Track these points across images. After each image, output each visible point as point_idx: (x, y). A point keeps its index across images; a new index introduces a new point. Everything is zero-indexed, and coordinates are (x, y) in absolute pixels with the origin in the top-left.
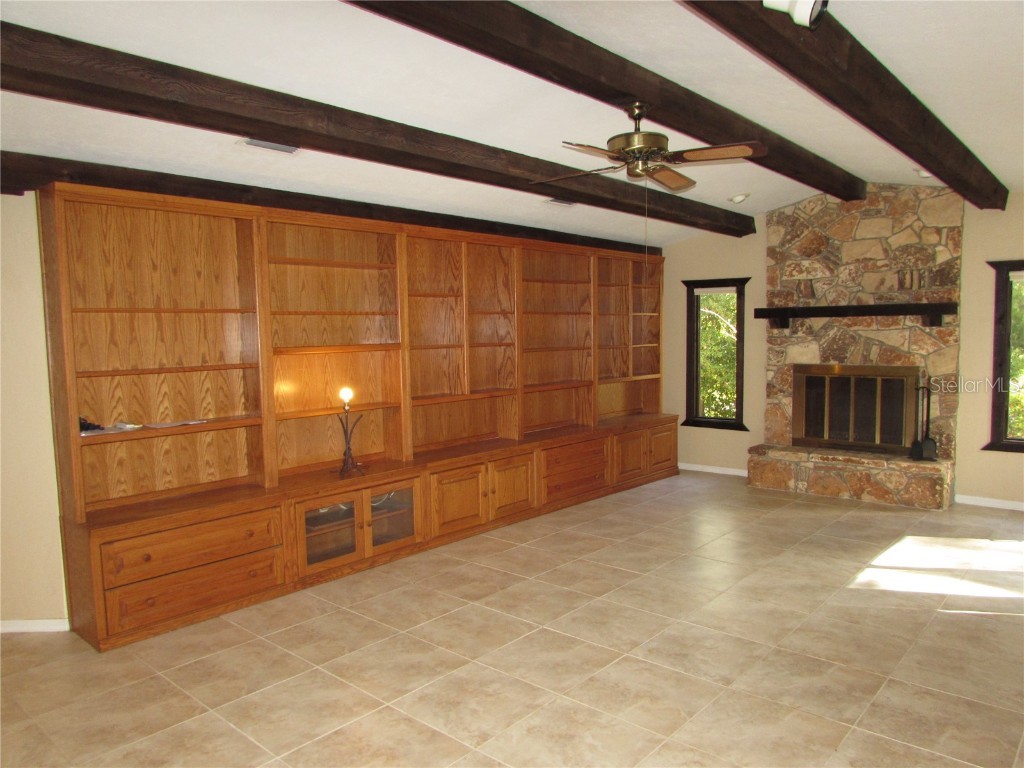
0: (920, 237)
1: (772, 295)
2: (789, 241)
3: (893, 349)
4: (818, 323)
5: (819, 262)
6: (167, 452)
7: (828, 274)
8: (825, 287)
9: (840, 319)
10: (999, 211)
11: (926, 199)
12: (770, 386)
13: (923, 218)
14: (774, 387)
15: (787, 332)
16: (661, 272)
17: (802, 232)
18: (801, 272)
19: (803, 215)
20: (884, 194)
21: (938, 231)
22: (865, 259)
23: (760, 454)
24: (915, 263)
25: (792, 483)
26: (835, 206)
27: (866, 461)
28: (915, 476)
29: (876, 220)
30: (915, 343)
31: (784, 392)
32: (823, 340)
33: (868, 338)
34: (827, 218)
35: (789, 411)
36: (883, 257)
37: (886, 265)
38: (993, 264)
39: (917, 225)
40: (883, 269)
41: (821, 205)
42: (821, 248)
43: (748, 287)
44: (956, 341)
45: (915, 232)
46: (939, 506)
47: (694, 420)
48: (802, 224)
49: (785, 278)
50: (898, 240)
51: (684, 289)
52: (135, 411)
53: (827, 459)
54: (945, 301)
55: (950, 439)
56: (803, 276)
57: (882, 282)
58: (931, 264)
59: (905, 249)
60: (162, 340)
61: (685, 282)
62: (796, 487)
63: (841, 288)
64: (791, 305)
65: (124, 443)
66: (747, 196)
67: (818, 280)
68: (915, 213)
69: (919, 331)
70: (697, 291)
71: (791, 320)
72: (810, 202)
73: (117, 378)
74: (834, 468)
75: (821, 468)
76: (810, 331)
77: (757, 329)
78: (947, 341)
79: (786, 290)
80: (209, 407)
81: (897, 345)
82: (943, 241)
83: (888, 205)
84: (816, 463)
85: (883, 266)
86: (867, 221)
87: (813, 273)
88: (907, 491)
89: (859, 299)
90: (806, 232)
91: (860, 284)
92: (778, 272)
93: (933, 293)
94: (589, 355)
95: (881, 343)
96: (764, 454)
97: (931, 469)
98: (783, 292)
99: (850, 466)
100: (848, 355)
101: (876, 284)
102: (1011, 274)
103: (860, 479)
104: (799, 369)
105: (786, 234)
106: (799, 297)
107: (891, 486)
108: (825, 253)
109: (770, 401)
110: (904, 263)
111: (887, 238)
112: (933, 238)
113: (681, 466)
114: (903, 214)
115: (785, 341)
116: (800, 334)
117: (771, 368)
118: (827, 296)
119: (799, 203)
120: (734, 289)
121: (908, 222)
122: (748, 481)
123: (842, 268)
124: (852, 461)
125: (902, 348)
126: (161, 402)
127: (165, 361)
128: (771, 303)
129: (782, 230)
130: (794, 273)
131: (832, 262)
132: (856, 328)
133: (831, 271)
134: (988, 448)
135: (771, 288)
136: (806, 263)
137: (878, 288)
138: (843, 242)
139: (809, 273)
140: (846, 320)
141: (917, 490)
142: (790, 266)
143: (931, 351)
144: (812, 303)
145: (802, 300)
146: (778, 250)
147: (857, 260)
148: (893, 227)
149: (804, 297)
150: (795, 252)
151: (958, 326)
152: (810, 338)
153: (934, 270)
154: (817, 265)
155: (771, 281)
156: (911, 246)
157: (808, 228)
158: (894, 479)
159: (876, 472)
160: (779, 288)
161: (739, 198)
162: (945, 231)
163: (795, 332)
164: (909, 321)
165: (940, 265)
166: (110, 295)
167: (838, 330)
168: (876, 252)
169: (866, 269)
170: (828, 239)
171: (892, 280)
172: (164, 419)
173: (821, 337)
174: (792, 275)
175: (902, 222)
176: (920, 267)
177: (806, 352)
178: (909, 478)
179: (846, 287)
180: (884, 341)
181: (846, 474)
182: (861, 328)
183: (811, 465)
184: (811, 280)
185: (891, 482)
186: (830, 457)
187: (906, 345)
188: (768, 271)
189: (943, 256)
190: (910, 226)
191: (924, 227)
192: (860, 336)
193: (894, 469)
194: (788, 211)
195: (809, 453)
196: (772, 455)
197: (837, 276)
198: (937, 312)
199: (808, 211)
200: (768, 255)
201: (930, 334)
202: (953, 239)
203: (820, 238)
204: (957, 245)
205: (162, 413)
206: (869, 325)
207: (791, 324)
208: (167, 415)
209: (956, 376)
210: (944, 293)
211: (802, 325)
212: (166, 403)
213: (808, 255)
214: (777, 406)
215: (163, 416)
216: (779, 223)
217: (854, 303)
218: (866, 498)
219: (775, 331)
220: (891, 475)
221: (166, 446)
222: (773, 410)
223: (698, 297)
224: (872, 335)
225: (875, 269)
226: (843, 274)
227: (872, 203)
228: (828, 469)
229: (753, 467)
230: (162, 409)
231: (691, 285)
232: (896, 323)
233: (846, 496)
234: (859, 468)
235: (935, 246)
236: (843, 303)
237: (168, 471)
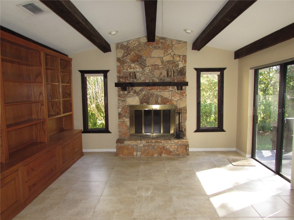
0: (173, 58)
1: (119, 77)
2: (126, 56)
3: (166, 99)
4: (138, 89)
5: (138, 65)
7: (141, 70)
8: (140, 75)
9: (147, 87)
10: (197, 51)
11: (175, 44)
12: (120, 114)
13: (174, 51)
14: (122, 115)
15: (126, 92)
16: (71, 65)
17: (131, 53)
18: (131, 68)
19: (131, 46)
20: (161, 41)
21: (179, 56)
22: (155, 65)
23: (121, 143)
24: (172, 67)
25: (135, 153)
26: (143, 44)
27: (163, 141)
28: (180, 145)
29: (159, 50)
30: (173, 96)
31: (126, 116)
32: (141, 96)
33: (157, 95)
34: (140, 48)
35: (128, 124)
36: (161, 64)
37: (162, 68)
38: (196, 69)
39: (172, 53)
40: (162, 69)
41: (138, 42)
42: (139, 60)
43: (108, 74)
44: (186, 95)
45: (172, 56)
46: (188, 155)
47: (86, 130)
48: (131, 49)
49: (124, 71)
50: (166, 58)
51: (80, 74)
53: (148, 142)
54: (182, 81)
55: (185, 130)
56: (132, 70)
57: (161, 74)
58: (177, 68)
59: (168, 62)
61: (80, 71)
62: (137, 155)
63: (146, 76)
64: (127, 81)
66: (117, 32)
67: (138, 72)
68: (172, 49)
69: (174, 92)
70: (86, 75)
71: (127, 87)
72: (133, 41)
74: (151, 145)
75: (146, 146)
76: (135, 92)
77: (113, 91)
78: (183, 96)
79: (125, 75)
81: (167, 97)
82: (181, 60)
83: (162, 45)
84: (144, 144)
85: (161, 68)
86: (155, 51)
87: (136, 69)
88: (178, 151)
89: (153, 80)
90: (133, 53)
91: (153, 74)
92: (121, 68)
93: (178, 78)
95: (162, 96)
96: (123, 143)
97: (185, 142)
98: (124, 77)
99: (157, 144)
100: (150, 101)
101: (159, 74)
102: (201, 73)
103: (161, 149)
104: (131, 107)
105: (124, 53)
106: (130, 78)
107: (172, 150)
108: (140, 62)
109: (120, 120)
110: (168, 67)
111: (163, 57)
112: (178, 59)
113: (84, 150)
114: (168, 49)
115: (125, 96)
116: (131, 93)
117: (120, 107)
118: (141, 78)
119: (129, 41)
120: (103, 74)
121: (169, 52)
122: (116, 154)
123: (146, 68)
124: (158, 142)
125: (169, 98)
128: (119, 81)
129: (123, 51)
130: (128, 69)
131: (143, 65)
132: (152, 91)
133: (143, 69)
134: (196, 131)
135: (118, 75)
136: (133, 65)
137: (160, 76)
138: (146, 58)
139: (134, 69)
140: (149, 88)
141: (181, 150)
142: (126, 66)
143: (178, 99)
144: (135, 81)
145: (131, 80)
146: (121, 59)
147: (152, 65)
148: (164, 54)
149: (132, 78)
150: (128, 61)
151: (186, 90)
152: (135, 95)
153: (178, 70)
154: (137, 66)
155: (119, 72)
156: (171, 61)
157: (133, 51)
158: (173, 147)
159: (166, 145)
160: (122, 75)
161: (114, 33)
162: (181, 57)
163: (129, 92)
164: (170, 88)
165: (180, 68)
167: (146, 92)
168: (159, 62)
169: (155, 69)
170: (141, 56)
171: (165, 73)
173: (140, 94)
174: (127, 70)
175: (167, 52)
176: (174, 69)
177: (134, 100)
178: (178, 146)
179: (148, 75)
180: (163, 95)
181: (156, 147)
182: (154, 91)
183: (142, 145)
184: (135, 72)
185: (172, 148)
186: (150, 141)
187: (170, 97)
188: (117, 67)
189: (181, 65)
190: (170, 54)
191: (175, 54)
192: (154, 94)
193: (172, 143)
194: (125, 44)
195: (141, 140)
196: (127, 143)
197: (145, 71)
198: (181, 85)
199: (133, 45)
200: (117, 61)
201: (177, 93)
202: (184, 59)
203: (138, 55)
204: (185, 62)
206: (157, 90)
207: (127, 89)
209: (186, 107)
210: (182, 78)
211: (132, 90)
213: (133, 61)
214: (123, 122)
216: (121, 48)
217: (151, 81)
218: (164, 155)
219: (121, 92)
220: (172, 145)
222: (121, 125)
223: (86, 78)
224: (158, 93)
225: (158, 69)
226: (147, 70)
227: (157, 44)
228: (149, 146)
229: (118, 148)
231: (83, 72)
232: (166, 89)
233: (156, 155)
234: (160, 144)
235: (178, 61)
236: (147, 81)
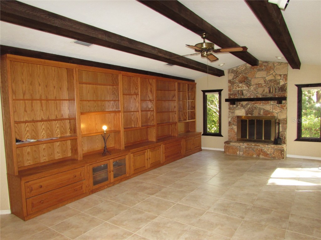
0: (275, 77)
1: (230, 95)
2: (235, 78)
3: (267, 111)
4: (244, 103)
5: (244, 84)
6: (44, 149)
7: (247, 88)
8: (247, 92)
9: (251, 102)
10: (298, 70)
11: (276, 66)
12: (230, 123)
13: (276, 71)
14: (231, 123)
15: (235, 106)
16: (195, 88)
17: (239, 75)
18: (239, 87)
19: (239, 70)
20: (264, 64)
21: (280, 75)
22: (258, 84)
23: (228, 144)
24: (274, 85)
25: (238, 153)
26: (249, 68)
27: (261, 145)
28: (276, 149)
29: (262, 72)
30: (274, 109)
31: (234, 124)
32: (246, 108)
33: (259, 108)
34: (247, 71)
35: (236, 130)
36: (264, 83)
37: (265, 86)
38: (297, 85)
39: (274, 74)
40: (264, 87)
41: (245, 67)
42: (245, 81)
43: (222, 92)
44: (286, 108)
45: (274, 76)
46: (283, 158)
47: (206, 133)
48: (239, 73)
49: (234, 89)
50: (269, 78)
51: (202, 93)
52: (34, 135)
53: (249, 145)
54: (283, 96)
55: (285, 138)
56: (240, 89)
57: (264, 91)
58: (278, 85)
59: (270, 81)
60: (42, 110)
61: (202, 91)
62: (239, 154)
63: (251, 93)
64: (236, 98)
65: (29, 146)
66: (224, 64)
67: (244, 90)
68: (274, 70)
69: (275, 106)
70: (206, 94)
71: (236, 102)
72: (241, 66)
73: (27, 124)
74: (251, 148)
75: (247, 148)
76: (242, 106)
77: (225, 105)
78: (284, 108)
79: (234, 93)
80: (58, 133)
81: (269, 110)
82: (282, 79)
83: (265, 67)
84: (245, 146)
85: (264, 86)
86: (259, 72)
87: (243, 88)
88: (274, 154)
89: (257, 96)
90: (240, 75)
91: (257, 91)
92: (232, 88)
93: (279, 94)
94: (175, 114)
95: (264, 109)
96: (229, 144)
97: (281, 147)
98: (233, 94)
99: (256, 147)
100: (254, 113)
101: (262, 91)
102: (302, 88)
103: (259, 151)
104: (238, 117)
105: (234, 76)
106: (238, 95)
107: (269, 153)
108: (246, 82)
109: (230, 127)
110: (270, 85)
111: (265, 77)
112: (279, 78)
113: (202, 148)
114: (270, 70)
115: (234, 109)
116: (239, 107)
117: (230, 117)
118: (247, 95)
119: (238, 66)
120: (218, 93)
121: (271, 73)
122: (224, 152)
123: (252, 86)
124: (257, 145)
125: (270, 111)
126: (42, 132)
127: (43, 118)
128: (230, 97)
129: (233, 75)
130: (237, 88)
131: (249, 85)
132: (256, 105)
133: (248, 87)
134: (296, 140)
135: (230, 93)
136: (240, 85)
137: (262, 93)
138: (252, 78)
139: (241, 88)
140: (253, 102)
141: (276, 154)
142: (235, 86)
143: (279, 111)
144: (243, 97)
145: (239, 96)
146: (232, 81)
147: (256, 84)
148: (267, 74)
149: (240, 95)
150: (237, 81)
151: (287, 104)
152: (242, 108)
153: (279, 87)
154: (244, 86)
155: (230, 90)
156: (273, 80)
157: (241, 74)
158: (269, 150)
159: (264, 148)
160: (232, 92)
161: (222, 65)
162: (282, 75)
163: (237, 106)
164: (272, 102)
165: (281, 86)
166: (24, 94)
167: (251, 105)
168: (262, 82)
169: (259, 87)
170: (247, 78)
171: (267, 90)
172: (43, 138)
173: (246, 107)
174: (236, 89)
175: (270, 73)
176: (275, 86)
177: (241, 112)
178: (274, 150)
179: (253, 92)
180: (265, 109)
181: (255, 149)
182: (257, 105)
183: (244, 147)
184: (242, 90)
185: (269, 152)
186: (250, 144)
187: (271, 110)
188: (229, 87)
189: (282, 83)
190: (272, 74)
191: (276, 74)
192: (257, 107)
193: (269, 147)
194: (235, 69)
195: (243, 143)
196: (232, 144)
197: (250, 89)
198: (281, 100)
199: (241, 69)
200: (229, 82)
201: (278, 106)
202: (285, 78)
203: (245, 77)
204: (286, 80)
205: (43, 135)
206: (260, 104)
207: (236, 103)
208: (44, 136)
209: (286, 119)
210: (283, 94)
211: (240, 104)
212: (44, 132)
213: (241, 82)
214: (232, 129)
215: (43, 136)
216: (232, 72)
217: (255, 97)
218: (261, 156)
219: (231, 106)
220: (269, 149)
221: (44, 147)
222: (231, 130)
223: (206, 95)
224: (261, 107)
225: (262, 87)
226: (252, 88)
227: (260, 67)
228: (249, 148)
229: (226, 148)
230: (42, 134)
231: (204, 92)
232: (268, 103)
233: (255, 156)
234: (259, 147)
235: (280, 80)
236: (252, 97)
237: (45, 155)
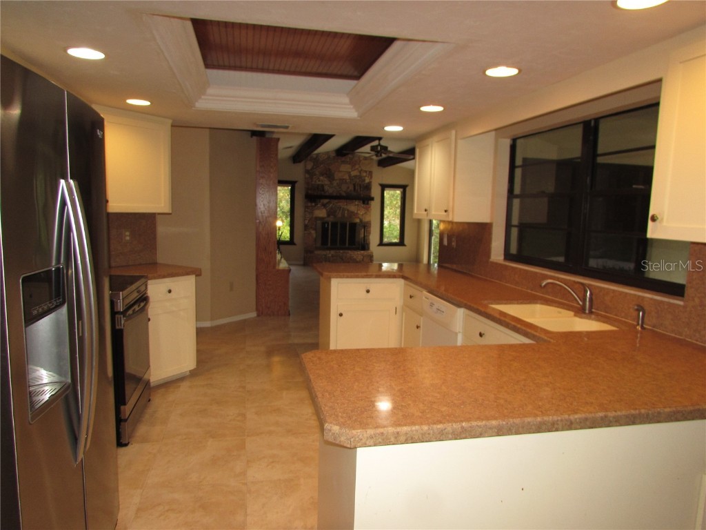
0: (360, 172)
1: (308, 189)
2: (315, 168)
4: (326, 201)
7: (329, 183)
8: (328, 188)
9: (334, 200)
10: (383, 168)
12: (306, 226)
13: (361, 166)
14: (308, 226)
15: (313, 204)
17: (320, 165)
18: (319, 181)
21: (366, 172)
22: (343, 179)
26: (332, 157)
29: (347, 165)
30: (359, 210)
31: (311, 228)
32: (328, 208)
33: (343, 208)
34: (329, 161)
35: (314, 236)
36: (349, 179)
38: (380, 185)
39: (360, 169)
42: (327, 173)
43: (296, 185)
44: (371, 210)
48: (320, 162)
49: (313, 183)
50: (353, 173)
54: (368, 196)
55: (369, 243)
56: (320, 183)
57: (348, 188)
58: (363, 183)
59: (355, 176)
63: (334, 189)
64: (315, 194)
67: (326, 185)
68: (359, 165)
69: (360, 206)
75: (334, 256)
76: (323, 204)
78: (368, 210)
79: (313, 187)
81: (353, 211)
82: (367, 176)
83: (350, 160)
84: (332, 254)
85: (349, 182)
87: (324, 182)
89: (340, 193)
91: (340, 188)
92: (310, 180)
93: (364, 193)
95: (348, 210)
97: (367, 253)
98: (312, 189)
100: (337, 214)
101: (346, 188)
102: (384, 189)
104: (318, 218)
106: (318, 191)
108: (328, 175)
109: (305, 232)
110: (355, 182)
111: (350, 172)
112: (364, 174)
114: (355, 164)
115: (312, 208)
116: (319, 205)
117: (307, 219)
118: (329, 191)
119: (319, 154)
120: (291, 185)
121: (357, 167)
123: (334, 181)
128: (307, 192)
129: (312, 164)
131: (331, 179)
132: (339, 204)
133: (331, 182)
134: (379, 245)
135: (306, 186)
136: (321, 178)
137: (347, 190)
138: (335, 171)
139: (322, 182)
140: (336, 201)
142: (315, 178)
143: (364, 213)
144: (323, 193)
146: (310, 171)
147: (340, 179)
148: (352, 168)
149: (320, 191)
150: (317, 173)
151: (371, 205)
152: (322, 207)
153: (365, 185)
154: (325, 179)
155: (307, 183)
156: (358, 176)
157: (322, 164)
159: (352, 255)
160: (310, 187)
162: (368, 172)
163: (316, 205)
164: (357, 202)
165: (366, 183)
167: (333, 205)
168: (346, 177)
169: (343, 183)
170: (330, 170)
171: (351, 188)
174: (316, 182)
175: (355, 167)
176: (360, 183)
177: (321, 213)
178: (363, 256)
179: (336, 189)
181: (343, 257)
182: (341, 204)
183: (330, 255)
184: (323, 185)
185: (359, 258)
187: (356, 211)
188: (305, 179)
189: (367, 180)
190: (357, 169)
191: (362, 170)
192: (341, 207)
193: (359, 254)
195: (328, 251)
196: (316, 252)
197: (332, 184)
198: (367, 200)
200: (306, 173)
201: (363, 207)
202: (370, 175)
203: (327, 169)
204: (371, 178)
206: (344, 203)
207: (315, 201)
209: (370, 221)
210: (368, 193)
211: (320, 202)
213: (322, 174)
214: (309, 234)
217: (338, 195)
219: (309, 204)
220: (358, 256)
222: (307, 236)
224: (345, 207)
225: (346, 183)
226: (335, 183)
227: (346, 158)
228: (337, 256)
232: (353, 203)
235: (365, 177)
236: (335, 194)
